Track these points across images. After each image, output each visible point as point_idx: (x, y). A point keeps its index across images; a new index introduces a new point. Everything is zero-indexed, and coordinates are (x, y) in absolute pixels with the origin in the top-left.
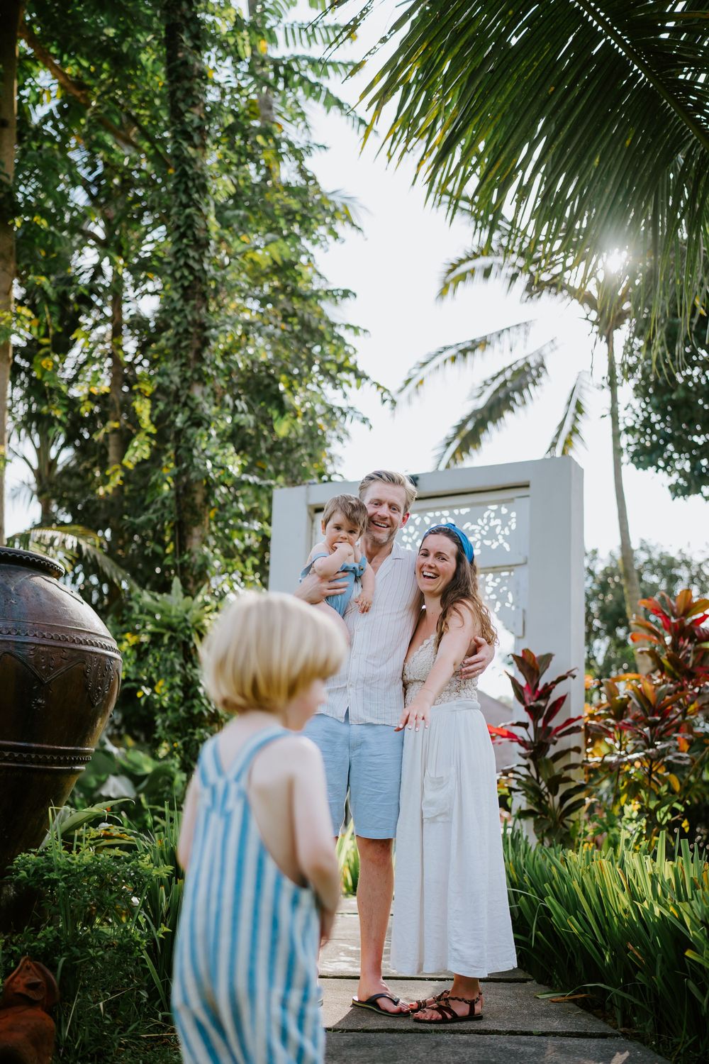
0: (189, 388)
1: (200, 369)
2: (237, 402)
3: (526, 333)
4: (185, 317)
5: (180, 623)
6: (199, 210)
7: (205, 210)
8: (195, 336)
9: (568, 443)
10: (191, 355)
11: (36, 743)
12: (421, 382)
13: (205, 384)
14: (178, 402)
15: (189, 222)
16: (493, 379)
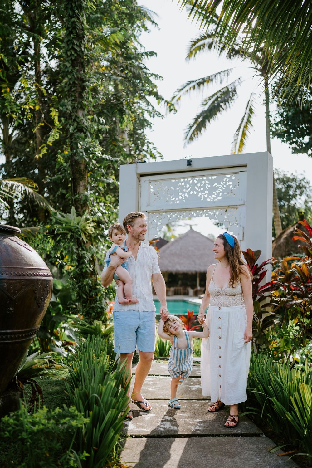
0: (76, 112)
1: (82, 102)
2: (100, 118)
3: (228, 74)
4: (73, 75)
5: (75, 229)
6: (79, 19)
7: (81, 19)
8: (78, 85)
9: (246, 127)
10: (77, 95)
11: (10, 330)
12: (179, 98)
13: (84, 110)
14: (71, 119)
15: (74, 25)
16: (212, 97)
